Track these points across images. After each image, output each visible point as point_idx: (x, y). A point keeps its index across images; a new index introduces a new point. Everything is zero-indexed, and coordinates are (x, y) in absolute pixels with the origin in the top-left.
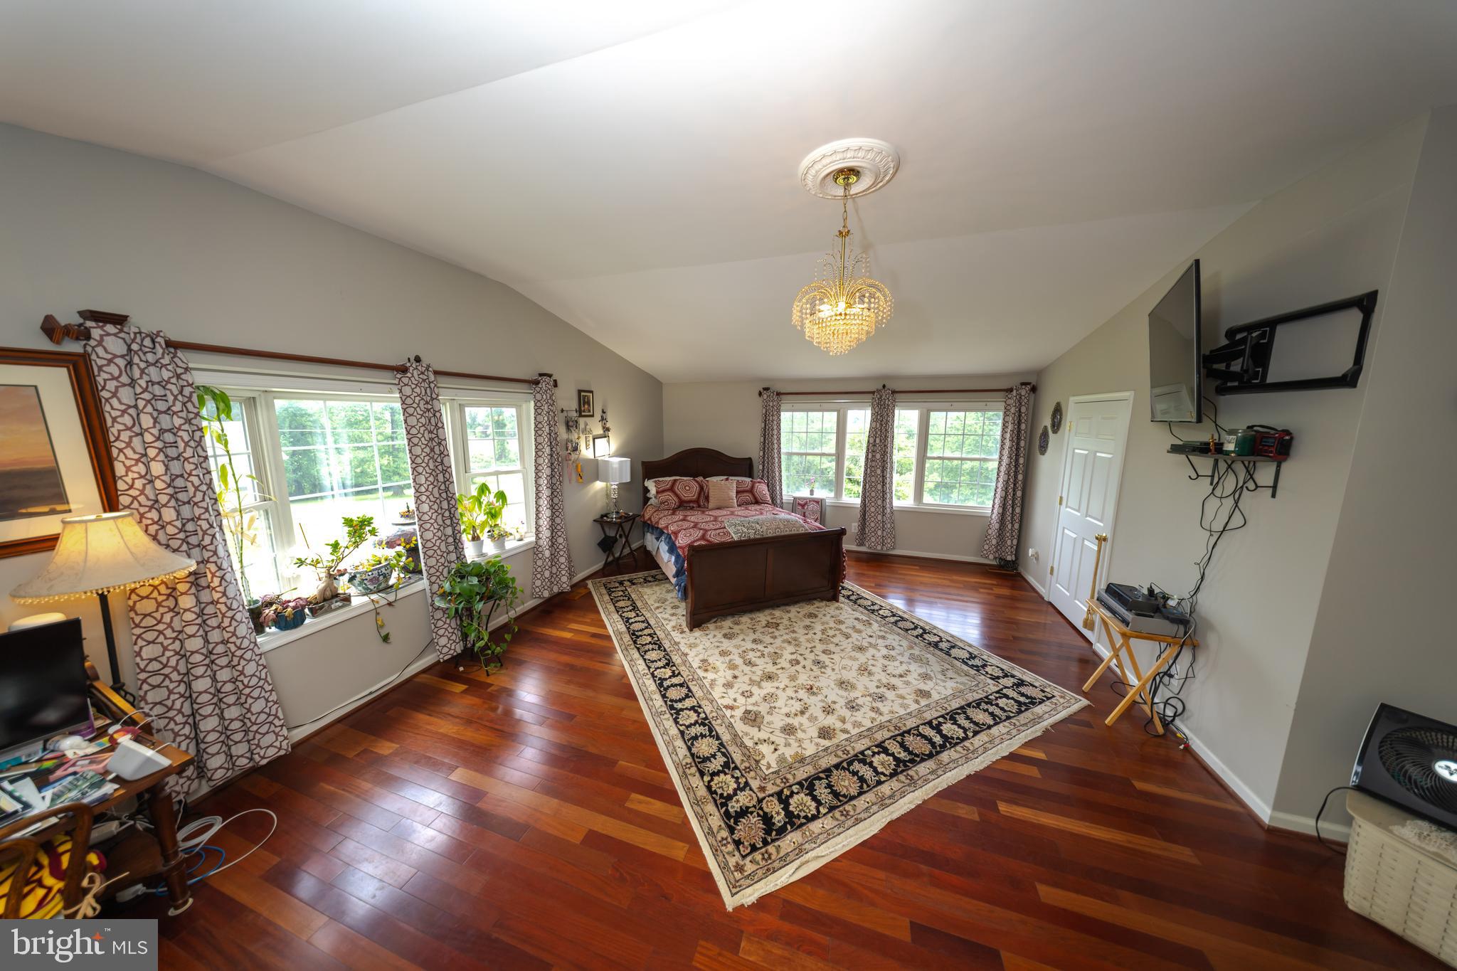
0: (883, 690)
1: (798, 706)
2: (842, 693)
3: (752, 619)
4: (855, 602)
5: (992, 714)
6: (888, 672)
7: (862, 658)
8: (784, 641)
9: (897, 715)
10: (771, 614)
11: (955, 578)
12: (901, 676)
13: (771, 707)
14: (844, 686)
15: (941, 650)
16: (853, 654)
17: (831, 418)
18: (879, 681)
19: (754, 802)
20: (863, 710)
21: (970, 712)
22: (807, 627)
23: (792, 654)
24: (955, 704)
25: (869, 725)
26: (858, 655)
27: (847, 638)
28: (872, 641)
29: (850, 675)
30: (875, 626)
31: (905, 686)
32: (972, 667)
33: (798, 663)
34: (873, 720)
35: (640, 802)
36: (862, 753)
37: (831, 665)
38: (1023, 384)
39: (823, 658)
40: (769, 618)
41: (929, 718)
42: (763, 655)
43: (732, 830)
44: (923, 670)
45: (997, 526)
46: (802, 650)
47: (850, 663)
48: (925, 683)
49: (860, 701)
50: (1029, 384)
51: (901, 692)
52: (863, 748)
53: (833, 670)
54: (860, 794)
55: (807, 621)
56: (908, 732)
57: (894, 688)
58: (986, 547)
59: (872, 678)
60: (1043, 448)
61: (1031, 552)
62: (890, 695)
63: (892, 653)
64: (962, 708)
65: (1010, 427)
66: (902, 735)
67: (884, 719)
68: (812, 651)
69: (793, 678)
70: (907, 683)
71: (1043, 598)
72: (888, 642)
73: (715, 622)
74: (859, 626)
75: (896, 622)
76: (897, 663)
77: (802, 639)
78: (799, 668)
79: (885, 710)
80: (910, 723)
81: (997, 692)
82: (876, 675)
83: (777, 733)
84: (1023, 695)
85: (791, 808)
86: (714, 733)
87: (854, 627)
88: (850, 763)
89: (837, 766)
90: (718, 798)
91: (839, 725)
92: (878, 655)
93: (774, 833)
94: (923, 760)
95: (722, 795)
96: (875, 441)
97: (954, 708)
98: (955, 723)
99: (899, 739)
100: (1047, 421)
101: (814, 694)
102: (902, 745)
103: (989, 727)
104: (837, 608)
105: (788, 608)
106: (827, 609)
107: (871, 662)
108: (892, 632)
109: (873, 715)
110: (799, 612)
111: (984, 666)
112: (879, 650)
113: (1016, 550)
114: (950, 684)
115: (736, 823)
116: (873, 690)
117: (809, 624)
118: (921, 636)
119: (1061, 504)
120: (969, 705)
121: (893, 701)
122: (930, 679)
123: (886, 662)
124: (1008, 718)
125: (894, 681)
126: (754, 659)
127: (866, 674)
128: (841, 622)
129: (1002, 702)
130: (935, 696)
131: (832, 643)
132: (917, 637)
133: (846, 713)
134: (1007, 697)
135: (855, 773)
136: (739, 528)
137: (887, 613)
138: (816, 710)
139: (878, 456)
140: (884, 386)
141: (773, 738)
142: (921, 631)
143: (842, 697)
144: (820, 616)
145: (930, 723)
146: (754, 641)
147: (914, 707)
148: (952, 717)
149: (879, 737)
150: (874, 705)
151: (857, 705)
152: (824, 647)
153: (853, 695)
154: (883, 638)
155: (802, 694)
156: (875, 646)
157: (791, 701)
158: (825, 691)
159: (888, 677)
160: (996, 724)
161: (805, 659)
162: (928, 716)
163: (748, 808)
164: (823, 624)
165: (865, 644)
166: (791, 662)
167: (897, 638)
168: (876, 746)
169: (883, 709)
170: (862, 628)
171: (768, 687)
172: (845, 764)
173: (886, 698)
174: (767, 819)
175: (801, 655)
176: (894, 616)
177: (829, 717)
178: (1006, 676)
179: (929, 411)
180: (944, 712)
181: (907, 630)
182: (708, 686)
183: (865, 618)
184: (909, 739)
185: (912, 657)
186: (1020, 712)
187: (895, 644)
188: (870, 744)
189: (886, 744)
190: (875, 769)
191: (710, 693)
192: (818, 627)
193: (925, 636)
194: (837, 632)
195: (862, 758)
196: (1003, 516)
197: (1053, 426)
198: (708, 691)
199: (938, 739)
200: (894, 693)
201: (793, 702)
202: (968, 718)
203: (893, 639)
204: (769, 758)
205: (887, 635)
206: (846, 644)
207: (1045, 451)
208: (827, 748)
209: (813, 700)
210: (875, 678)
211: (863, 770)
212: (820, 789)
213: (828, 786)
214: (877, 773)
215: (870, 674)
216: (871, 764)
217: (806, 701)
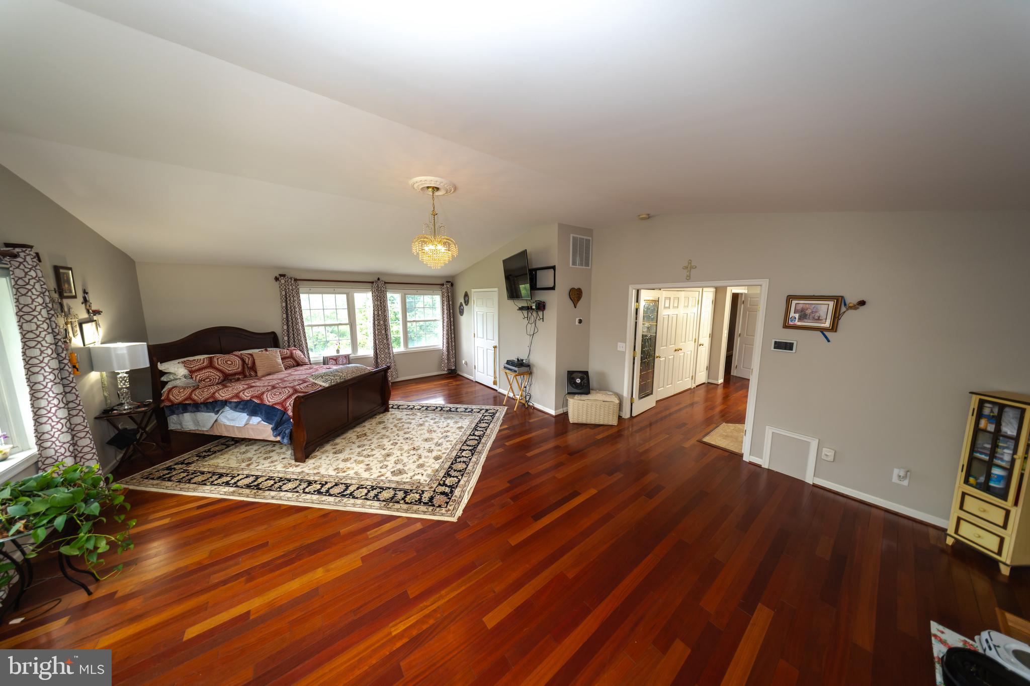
0: (445, 434)
1: (415, 457)
3: (344, 439)
4: (398, 408)
5: (486, 423)
6: (441, 427)
7: (426, 428)
8: (378, 439)
9: (458, 438)
10: (354, 432)
11: (435, 383)
12: (447, 426)
13: (403, 464)
14: (428, 440)
15: (454, 411)
16: (420, 428)
17: (342, 299)
18: (440, 431)
19: (432, 493)
20: (444, 444)
21: (479, 425)
22: (384, 428)
23: (389, 442)
24: (473, 426)
25: (451, 447)
26: (422, 427)
27: (411, 424)
28: (423, 420)
29: (427, 435)
30: (418, 414)
32: (469, 412)
33: (397, 443)
34: (451, 444)
35: (376, 532)
36: (457, 455)
37: (414, 436)
38: (447, 282)
39: (407, 436)
40: (355, 434)
42: (373, 450)
43: (433, 505)
44: (453, 421)
45: (446, 353)
46: (393, 438)
47: (422, 432)
49: (440, 442)
50: (450, 282)
51: (452, 431)
52: (456, 454)
53: (417, 437)
54: (467, 466)
55: (382, 426)
56: (466, 441)
57: (448, 431)
58: (443, 365)
60: (462, 313)
61: (463, 362)
62: (449, 434)
63: (436, 420)
64: (476, 426)
65: (446, 303)
66: (465, 443)
67: (455, 441)
68: (398, 436)
69: (401, 449)
70: (452, 427)
71: (472, 381)
72: (431, 417)
73: (318, 451)
74: (411, 417)
75: (426, 409)
76: (441, 423)
77: (387, 434)
78: (399, 444)
80: (465, 438)
81: (483, 416)
83: (416, 470)
84: (490, 413)
85: (448, 485)
86: (384, 488)
87: (409, 418)
88: (456, 460)
89: (452, 464)
90: (415, 503)
91: (439, 453)
92: (430, 424)
93: (450, 494)
94: (478, 446)
95: (416, 501)
96: (378, 313)
98: (478, 431)
99: (465, 444)
100: (461, 300)
101: (417, 450)
102: (467, 445)
103: (488, 426)
104: (392, 414)
105: (364, 424)
106: (386, 416)
107: (431, 427)
108: (429, 413)
109: (449, 443)
110: (371, 424)
111: (472, 410)
112: (430, 422)
113: (455, 363)
114: (466, 420)
115: (432, 503)
116: (441, 436)
117: (384, 426)
118: (442, 410)
119: (474, 337)
120: (477, 423)
121: (452, 435)
122: (459, 422)
123: (437, 424)
124: (491, 421)
125: (446, 429)
126: (369, 454)
128: (400, 419)
129: (486, 418)
130: (465, 427)
131: (405, 428)
132: (440, 411)
133: (440, 448)
134: (486, 416)
135: (460, 462)
136: (327, 377)
137: (419, 407)
138: (425, 454)
139: (382, 322)
140: (379, 279)
141: (417, 472)
142: (440, 408)
143: (431, 444)
144: (386, 421)
145: (470, 435)
146: (359, 447)
147: (461, 433)
148: (475, 429)
149: (458, 447)
150: (446, 440)
152: (403, 432)
153: (435, 441)
154: (427, 417)
155: (412, 452)
156: (427, 421)
157: (409, 458)
158: (421, 446)
159: (442, 429)
160: (489, 425)
161: (398, 440)
162: (468, 433)
163: (432, 496)
164: (391, 423)
165: (422, 422)
166: (392, 444)
167: (432, 414)
168: (460, 450)
169: (451, 440)
170: (413, 417)
171: (392, 459)
172: (454, 462)
173: (449, 436)
174: (443, 493)
175: (395, 440)
176: (423, 407)
177: (433, 453)
178: (481, 410)
179: (405, 294)
180: (472, 429)
181: (434, 410)
182: (356, 476)
183: (411, 413)
184: (468, 443)
185: (445, 418)
186: (493, 418)
187: (434, 417)
188: (457, 452)
189: (462, 448)
190: (466, 457)
191: (361, 478)
192: (391, 426)
193: (443, 409)
194: (403, 424)
195: (457, 457)
196: (448, 347)
197: (465, 302)
198: (358, 478)
199: (477, 438)
200: (450, 432)
201: (411, 457)
202: (480, 427)
203: (431, 415)
204: (423, 479)
205: (428, 415)
206: (411, 426)
207: (463, 314)
208: (443, 462)
209: (419, 452)
210: (438, 431)
211: (462, 459)
212: (453, 473)
213: (455, 471)
214: (467, 457)
215: (434, 431)
216: (463, 456)
217: (417, 453)
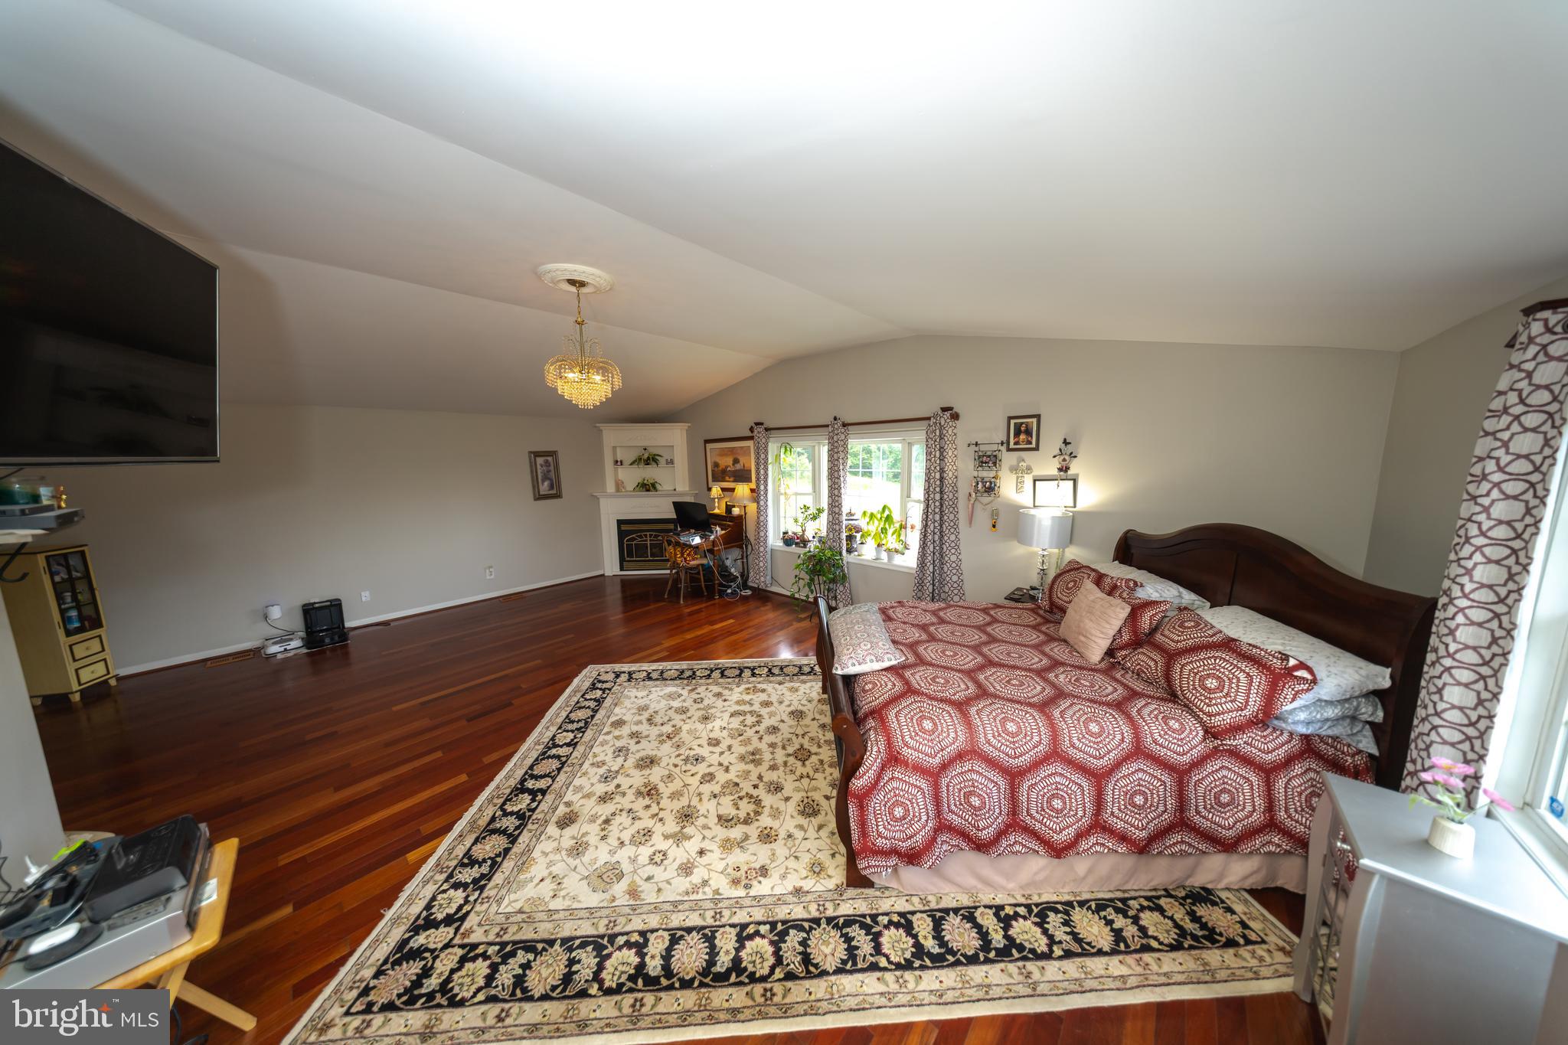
0: (611, 788)
2: (642, 754)
6: (624, 814)
9: (579, 775)
12: (607, 821)
14: (648, 761)
18: (624, 794)
20: (610, 755)
23: (731, 747)
24: (524, 838)
25: (595, 750)
26: (677, 805)
27: (720, 817)
28: (691, 847)
29: (656, 774)
31: (593, 812)
33: (711, 744)
34: (595, 756)
36: (584, 732)
37: (684, 768)
39: (704, 770)
41: (547, 797)
42: (746, 726)
44: (587, 857)
46: (730, 757)
47: (672, 785)
48: (573, 838)
49: (620, 760)
51: (592, 800)
52: (586, 734)
53: (676, 766)
54: (568, 716)
56: (559, 770)
57: (604, 799)
59: (633, 790)
62: (601, 789)
66: (563, 764)
67: (587, 764)
68: (722, 765)
69: (692, 730)
70: (593, 819)
76: (626, 836)
78: (703, 742)
79: (592, 771)
80: (562, 778)
82: (633, 798)
83: (648, 702)
88: (586, 723)
89: (593, 717)
91: (617, 733)
94: (537, 760)
95: (634, 673)
97: (525, 831)
98: (518, 816)
99: (564, 759)
102: (558, 757)
107: (654, 809)
109: (599, 759)
115: (616, 673)
116: (620, 779)
121: (592, 785)
123: (639, 825)
125: (607, 809)
127: (643, 789)
130: (552, 829)
133: (619, 744)
135: (579, 721)
138: (644, 728)
141: (645, 699)
143: (638, 751)
145: (543, 792)
149: (580, 748)
150: (605, 767)
151: (619, 756)
153: (631, 760)
155: (669, 729)
157: (667, 718)
158: (657, 745)
159: (619, 807)
161: (713, 753)
162: (549, 798)
166: (718, 740)
168: (577, 742)
169: (595, 770)
171: (696, 713)
173: (600, 782)
177: (629, 732)
180: (534, 817)
184: (555, 764)
188: (583, 740)
189: (571, 749)
190: (568, 731)
195: (582, 730)
200: (598, 794)
201: (666, 719)
204: (633, 692)
208: (608, 717)
210: (630, 794)
211: (575, 726)
212: (592, 704)
213: (589, 707)
214: (565, 731)
215: (639, 793)
216: (573, 731)
217: (658, 727)
